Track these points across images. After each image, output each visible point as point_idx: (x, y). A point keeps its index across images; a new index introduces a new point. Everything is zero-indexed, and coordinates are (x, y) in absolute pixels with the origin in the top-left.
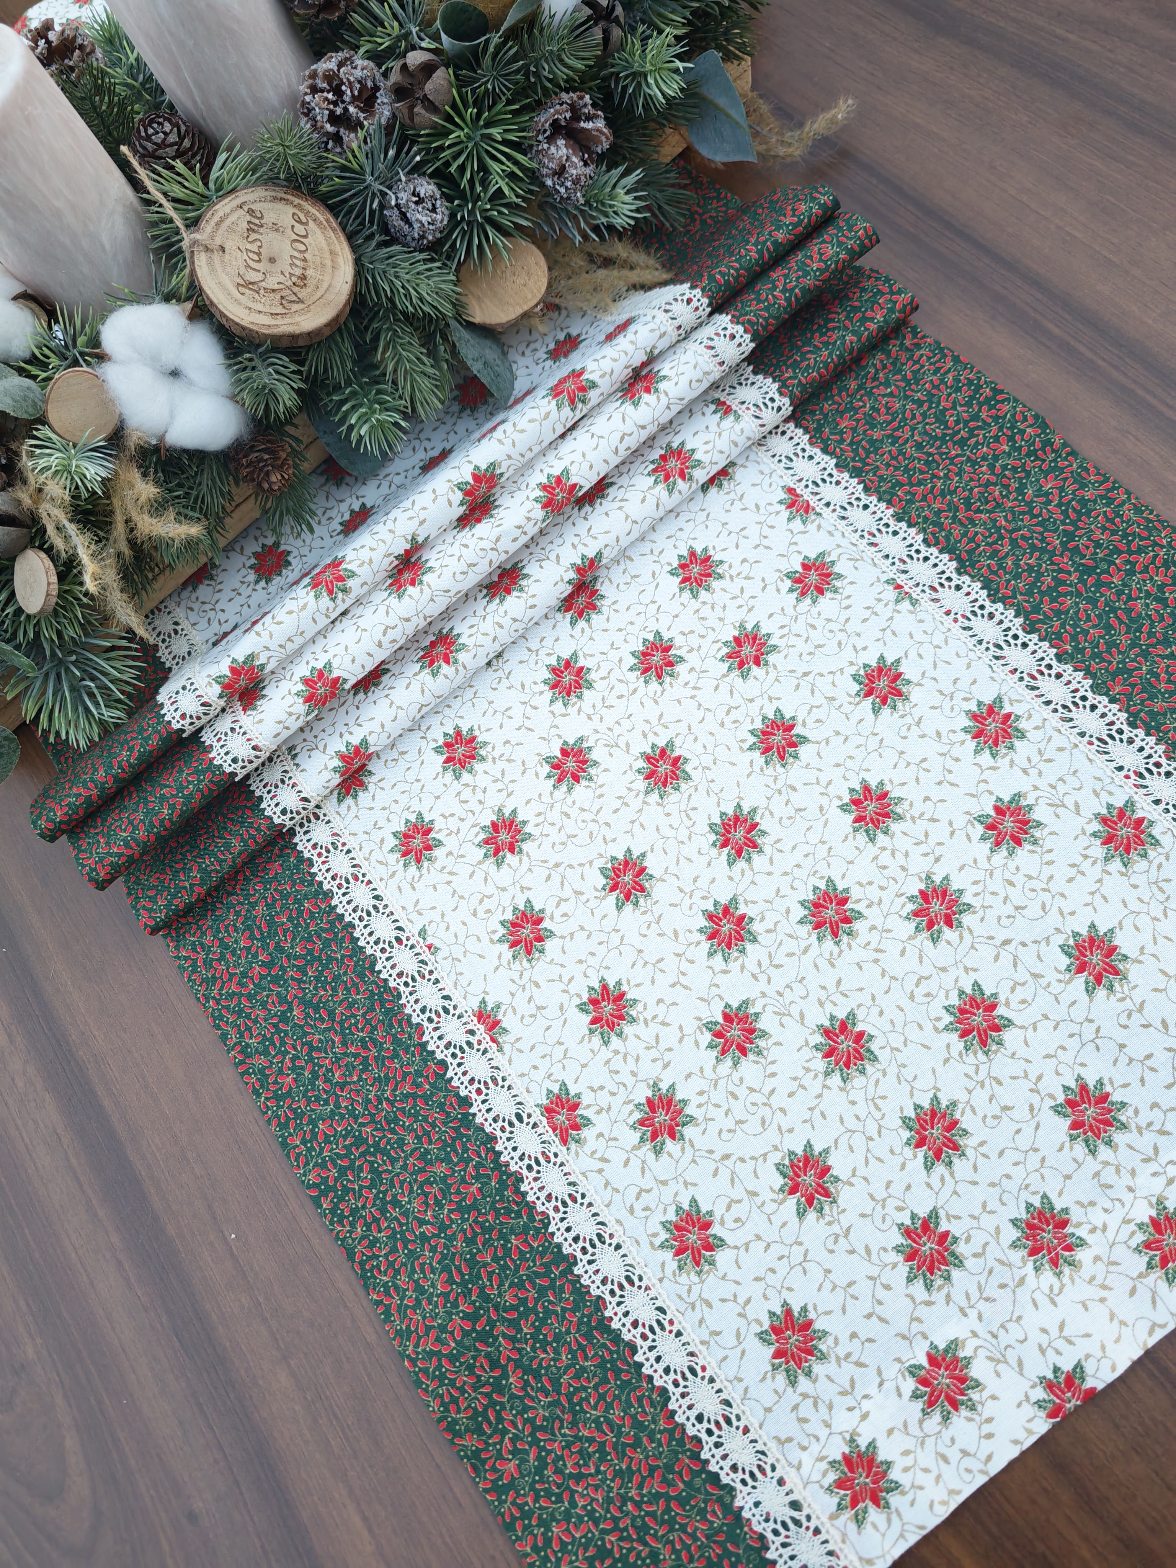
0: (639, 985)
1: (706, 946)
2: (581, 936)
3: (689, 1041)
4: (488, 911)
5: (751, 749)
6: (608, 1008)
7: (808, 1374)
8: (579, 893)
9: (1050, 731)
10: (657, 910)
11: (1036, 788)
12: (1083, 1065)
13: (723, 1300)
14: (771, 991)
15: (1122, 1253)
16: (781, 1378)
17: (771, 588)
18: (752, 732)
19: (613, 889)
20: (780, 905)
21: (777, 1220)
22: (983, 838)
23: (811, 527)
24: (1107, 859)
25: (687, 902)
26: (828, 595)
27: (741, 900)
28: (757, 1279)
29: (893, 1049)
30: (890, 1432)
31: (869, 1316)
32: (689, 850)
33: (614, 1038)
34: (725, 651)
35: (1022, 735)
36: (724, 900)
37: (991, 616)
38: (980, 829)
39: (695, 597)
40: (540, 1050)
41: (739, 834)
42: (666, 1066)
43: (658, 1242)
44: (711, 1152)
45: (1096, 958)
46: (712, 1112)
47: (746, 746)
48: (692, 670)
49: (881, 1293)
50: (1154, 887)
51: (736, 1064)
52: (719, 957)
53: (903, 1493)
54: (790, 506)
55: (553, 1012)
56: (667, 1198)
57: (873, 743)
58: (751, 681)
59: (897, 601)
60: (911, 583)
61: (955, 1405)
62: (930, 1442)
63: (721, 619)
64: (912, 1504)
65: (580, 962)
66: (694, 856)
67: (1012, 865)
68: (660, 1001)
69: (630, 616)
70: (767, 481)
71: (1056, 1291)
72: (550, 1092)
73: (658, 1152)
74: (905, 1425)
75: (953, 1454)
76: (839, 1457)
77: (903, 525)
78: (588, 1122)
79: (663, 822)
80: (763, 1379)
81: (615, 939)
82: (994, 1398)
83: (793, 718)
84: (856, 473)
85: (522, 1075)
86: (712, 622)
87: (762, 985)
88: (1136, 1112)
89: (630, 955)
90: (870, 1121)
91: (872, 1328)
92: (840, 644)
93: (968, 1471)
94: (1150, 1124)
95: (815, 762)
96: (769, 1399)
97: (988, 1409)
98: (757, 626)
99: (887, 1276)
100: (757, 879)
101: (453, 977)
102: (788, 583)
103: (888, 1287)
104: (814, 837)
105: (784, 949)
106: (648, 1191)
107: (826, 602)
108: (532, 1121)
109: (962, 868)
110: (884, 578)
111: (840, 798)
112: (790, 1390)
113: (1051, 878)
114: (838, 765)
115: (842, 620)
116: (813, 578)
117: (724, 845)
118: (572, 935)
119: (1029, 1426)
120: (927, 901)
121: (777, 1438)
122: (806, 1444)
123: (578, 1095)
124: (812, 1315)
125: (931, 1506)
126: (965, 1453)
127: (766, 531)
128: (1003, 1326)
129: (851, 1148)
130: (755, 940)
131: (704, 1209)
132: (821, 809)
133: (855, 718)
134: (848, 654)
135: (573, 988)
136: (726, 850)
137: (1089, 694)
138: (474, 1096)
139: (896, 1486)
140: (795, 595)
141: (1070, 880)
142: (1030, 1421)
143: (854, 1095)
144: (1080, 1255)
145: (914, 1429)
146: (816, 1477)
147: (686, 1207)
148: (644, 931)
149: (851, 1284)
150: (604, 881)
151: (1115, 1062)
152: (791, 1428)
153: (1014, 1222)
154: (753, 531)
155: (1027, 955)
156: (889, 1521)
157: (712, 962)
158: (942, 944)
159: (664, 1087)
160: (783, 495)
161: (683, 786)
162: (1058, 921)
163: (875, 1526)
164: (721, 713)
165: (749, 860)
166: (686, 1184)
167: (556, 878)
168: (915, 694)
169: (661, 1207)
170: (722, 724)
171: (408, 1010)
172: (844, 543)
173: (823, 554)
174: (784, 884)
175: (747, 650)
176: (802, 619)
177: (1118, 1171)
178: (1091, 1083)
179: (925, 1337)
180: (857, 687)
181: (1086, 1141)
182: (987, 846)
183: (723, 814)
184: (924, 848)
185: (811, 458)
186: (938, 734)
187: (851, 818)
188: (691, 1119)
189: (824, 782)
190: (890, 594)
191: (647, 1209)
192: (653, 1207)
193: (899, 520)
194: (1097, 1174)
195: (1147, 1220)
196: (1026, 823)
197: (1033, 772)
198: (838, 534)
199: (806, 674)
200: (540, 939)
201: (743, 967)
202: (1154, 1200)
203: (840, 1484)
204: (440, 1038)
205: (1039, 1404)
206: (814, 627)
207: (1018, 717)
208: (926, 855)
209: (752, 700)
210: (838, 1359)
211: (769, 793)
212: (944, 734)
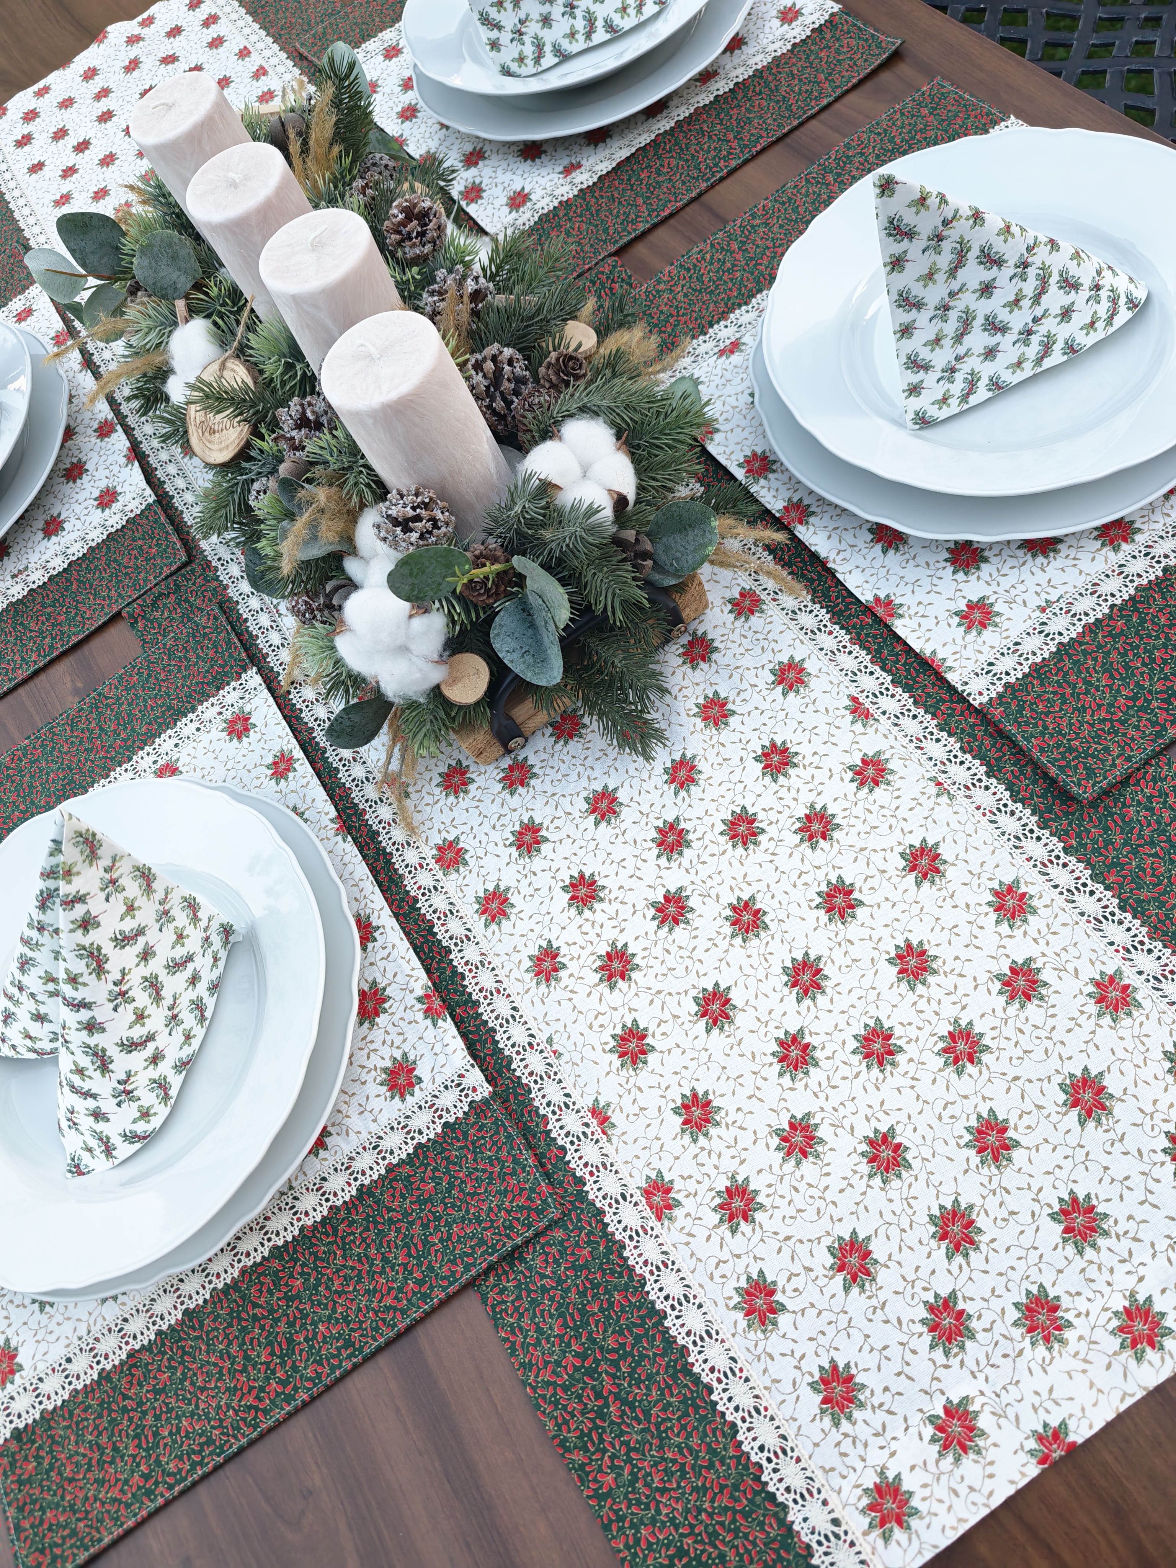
0: (722, 1095)
1: (777, 1067)
2: (677, 1052)
3: (761, 1143)
4: (602, 1026)
5: (817, 907)
6: (697, 1112)
7: (849, 1418)
8: (676, 1017)
9: (1056, 909)
10: (739, 1034)
11: (1044, 955)
12: (1075, 1182)
13: (783, 1355)
14: (828, 1107)
15: (1101, 1335)
16: (827, 1421)
17: (836, 778)
18: (818, 893)
19: (703, 1015)
20: (838, 1037)
21: (828, 1292)
22: (1000, 992)
23: (870, 730)
24: (1099, 1015)
25: (763, 1030)
26: (883, 786)
27: (806, 1031)
28: (811, 1339)
29: (923, 1159)
30: (913, 1468)
31: (899, 1374)
32: (765, 987)
33: (701, 1138)
34: (798, 825)
35: (1034, 911)
36: (793, 1030)
37: (1013, 813)
38: (998, 985)
39: (775, 781)
40: (642, 1143)
41: (806, 977)
42: (742, 1162)
43: (732, 1304)
44: (776, 1233)
45: (1088, 1096)
46: (778, 1202)
47: (814, 904)
48: (771, 839)
49: (909, 1357)
50: (1137, 1040)
51: (798, 1164)
52: (787, 1076)
53: (921, 1518)
54: (853, 712)
55: (652, 1112)
56: (740, 1269)
57: (916, 909)
58: (818, 851)
59: (938, 795)
60: (949, 782)
61: (965, 1449)
62: (944, 1478)
63: (795, 799)
64: (928, 1527)
65: (676, 1073)
66: (771, 993)
67: (1022, 1016)
68: (739, 1109)
69: (722, 790)
70: (836, 689)
71: (1047, 1362)
72: (648, 1177)
73: (734, 1231)
74: (925, 1463)
75: (963, 1490)
76: (871, 1486)
77: (945, 734)
78: (678, 1204)
79: (745, 963)
80: (813, 1420)
81: (704, 1056)
82: (995, 1445)
83: (852, 885)
84: (907, 689)
85: (626, 1162)
86: (788, 801)
87: (821, 1102)
88: (1116, 1222)
89: (716, 1070)
90: (903, 1216)
91: (901, 1384)
92: (891, 827)
93: (974, 1504)
94: (1126, 1233)
95: (869, 922)
96: (818, 1437)
97: (991, 1454)
98: (824, 807)
99: (914, 1343)
100: (820, 1014)
101: (573, 1079)
102: (850, 774)
103: (914, 1352)
104: (866, 983)
105: (840, 1074)
106: (725, 1262)
107: (880, 792)
108: (634, 1200)
109: (983, 1015)
110: (928, 775)
111: (888, 953)
112: (834, 1430)
113: (1054, 1028)
114: (887, 926)
115: (893, 807)
116: (870, 771)
117: (794, 985)
118: (670, 1050)
119: (1023, 1470)
120: (954, 1042)
121: (822, 1467)
122: (845, 1473)
123: (672, 1182)
124: (853, 1371)
125: (943, 1530)
126: (972, 1489)
127: (833, 731)
128: (1004, 1388)
129: (888, 1238)
130: (816, 1065)
131: (769, 1279)
132: (873, 960)
133: (901, 888)
134: (897, 835)
135: (670, 1095)
136: (795, 990)
137: (1089, 882)
138: (587, 1177)
139: (916, 1512)
140: (855, 784)
141: (1069, 1031)
142: (1024, 1465)
143: (891, 1194)
144: (1068, 1334)
145: (931, 1466)
146: (853, 1500)
147: (755, 1277)
148: (728, 1051)
149: (885, 1348)
150: (696, 1008)
151: (1100, 1181)
152: (833, 1460)
153: (1016, 1305)
154: (823, 730)
155: (1032, 1090)
156: (910, 1539)
157: (781, 1081)
158: (965, 1077)
159: (740, 1179)
160: (848, 703)
161: (763, 934)
162: (1058, 1064)
163: (898, 1543)
164: (794, 876)
165: (814, 999)
166: (755, 1258)
167: (658, 1003)
168: (950, 872)
169: (735, 1276)
170: (795, 885)
171: (536, 1103)
172: (897, 744)
173: (879, 753)
174: (842, 1020)
175: (816, 826)
176: (860, 804)
177: (1100, 1269)
178: (1081, 1197)
179: (943, 1393)
180: (904, 863)
181: (1076, 1243)
182: (1003, 999)
183: (793, 959)
184: (953, 998)
185: (872, 673)
186: (968, 906)
187: (896, 970)
188: (761, 1206)
189: (875, 939)
190: (932, 789)
191: (723, 1276)
192: (729, 1275)
193: (942, 730)
194: (1083, 1270)
195: (1121, 1309)
196: (1035, 982)
197: (1042, 942)
198: (891, 737)
199: (863, 849)
200: (644, 1052)
201: (806, 1086)
202: (1127, 1294)
203: (872, 1507)
204: (562, 1128)
205: (1031, 1452)
206: (870, 811)
207: (1031, 897)
208: (954, 1003)
209: (819, 868)
210: (873, 1407)
211: (831, 945)
212: (972, 907)
